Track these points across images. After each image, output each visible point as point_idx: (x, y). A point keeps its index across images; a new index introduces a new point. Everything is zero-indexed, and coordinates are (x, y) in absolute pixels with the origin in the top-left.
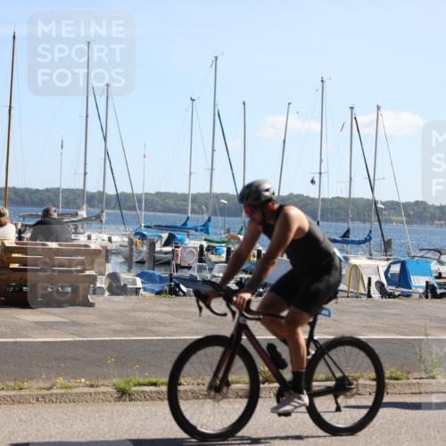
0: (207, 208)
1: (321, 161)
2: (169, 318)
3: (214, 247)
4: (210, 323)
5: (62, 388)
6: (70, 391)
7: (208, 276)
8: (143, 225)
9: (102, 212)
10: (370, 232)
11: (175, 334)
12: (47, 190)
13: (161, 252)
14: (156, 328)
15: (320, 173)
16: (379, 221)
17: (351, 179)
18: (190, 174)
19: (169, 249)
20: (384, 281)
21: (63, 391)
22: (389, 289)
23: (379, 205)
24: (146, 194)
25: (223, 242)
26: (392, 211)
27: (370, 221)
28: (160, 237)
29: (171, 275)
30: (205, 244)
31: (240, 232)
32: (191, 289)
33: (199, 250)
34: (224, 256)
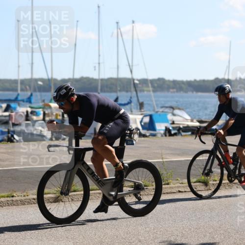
0: (30, 87)
1: (99, 56)
2: (6, 156)
3: (34, 112)
10: (131, 98)
15: (99, 63)
16: (136, 91)
17: (118, 66)
18: (19, 67)
19: (7, 114)
20: (140, 127)
22: (143, 132)
23: (136, 82)
25: (40, 108)
26: (144, 85)
27: (130, 91)
28: (1, 107)
29: (9, 130)
30: (29, 110)
31: (51, 102)
32: (21, 138)
33: (25, 113)
34: (41, 117)
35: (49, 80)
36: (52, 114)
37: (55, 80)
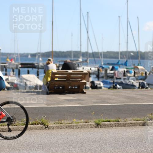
0: (126, 56)
2: (113, 97)
3: (129, 71)
4: (128, 99)
5: (76, 123)
6: (78, 124)
7: (127, 81)
8: (103, 63)
9: (87, 59)
11: (116, 103)
12: (67, 52)
13: (109, 73)
14: (109, 101)
18: (119, 44)
19: (112, 72)
21: (76, 124)
24: (104, 52)
25: (132, 69)
28: (109, 68)
29: (114, 82)
30: (126, 70)
31: (138, 65)
32: (121, 87)
33: (123, 72)
34: (133, 74)
35: (137, 52)
36: (139, 73)
37: (141, 52)
